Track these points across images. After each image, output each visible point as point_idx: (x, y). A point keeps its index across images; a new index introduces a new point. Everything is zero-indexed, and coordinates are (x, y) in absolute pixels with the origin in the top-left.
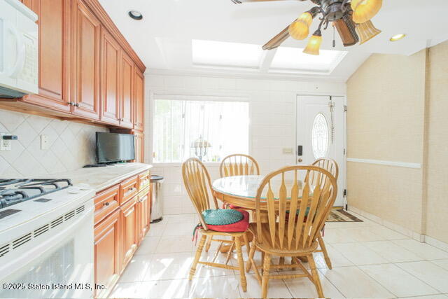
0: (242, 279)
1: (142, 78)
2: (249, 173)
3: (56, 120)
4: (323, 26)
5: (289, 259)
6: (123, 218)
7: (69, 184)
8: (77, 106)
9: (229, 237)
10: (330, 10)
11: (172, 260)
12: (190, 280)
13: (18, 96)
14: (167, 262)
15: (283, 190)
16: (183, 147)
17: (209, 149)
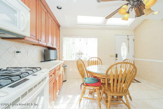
0: (99, 104)
1: (59, 30)
2: (98, 64)
3: (32, 45)
4: (130, 10)
5: (116, 97)
6: (56, 81)
7: (40, 69)
8: (40, 41)
9: (92, 88)
10: (134, 4)
11: (72, 96)
12: (80, 104)
13: (23, 38)
14: (70, 96)
15: (117, 71)
16: (73, 54)
17: (83, 55)
